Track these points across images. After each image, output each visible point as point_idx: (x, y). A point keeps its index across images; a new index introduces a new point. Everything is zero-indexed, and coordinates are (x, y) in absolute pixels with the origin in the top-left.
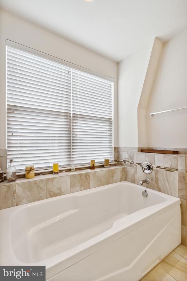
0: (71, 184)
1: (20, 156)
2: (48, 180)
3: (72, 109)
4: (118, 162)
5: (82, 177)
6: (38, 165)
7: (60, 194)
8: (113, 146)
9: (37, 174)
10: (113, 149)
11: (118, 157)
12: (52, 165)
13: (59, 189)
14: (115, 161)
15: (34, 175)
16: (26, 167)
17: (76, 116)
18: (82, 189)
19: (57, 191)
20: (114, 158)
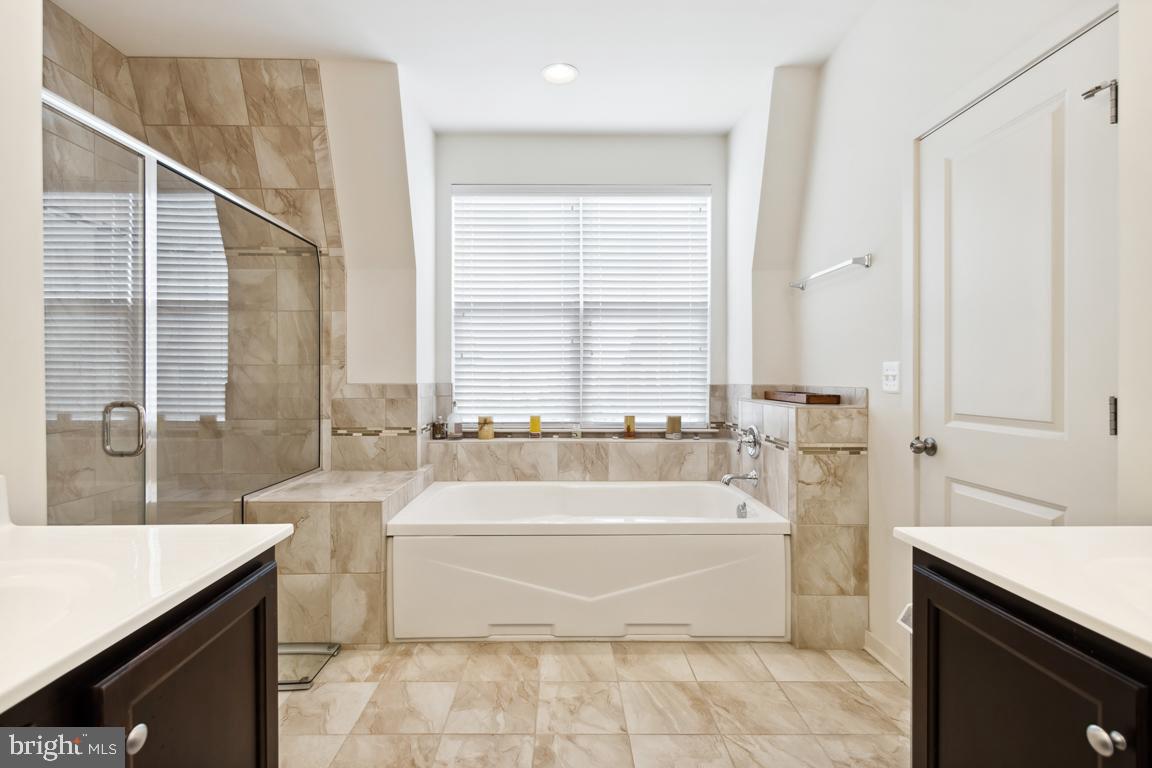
0: (560, 462)
1: (475, 398)
2: (511, 445)
3: (581, 292)
4: (721, 428)
5: (587, 451)
6: (501, 418)
7: (535, 477)
8: (709, 382)
9: (497, 435)
10: (708, 391)
11: (725, 415)
12: (528, 420)
13: (534, 467)
14: (714, 425)
15: (491, 434)
16: (480, 418)
17: (591, 310)
18: (588, 477)
19: (529, 471)
20: (711, 415)
